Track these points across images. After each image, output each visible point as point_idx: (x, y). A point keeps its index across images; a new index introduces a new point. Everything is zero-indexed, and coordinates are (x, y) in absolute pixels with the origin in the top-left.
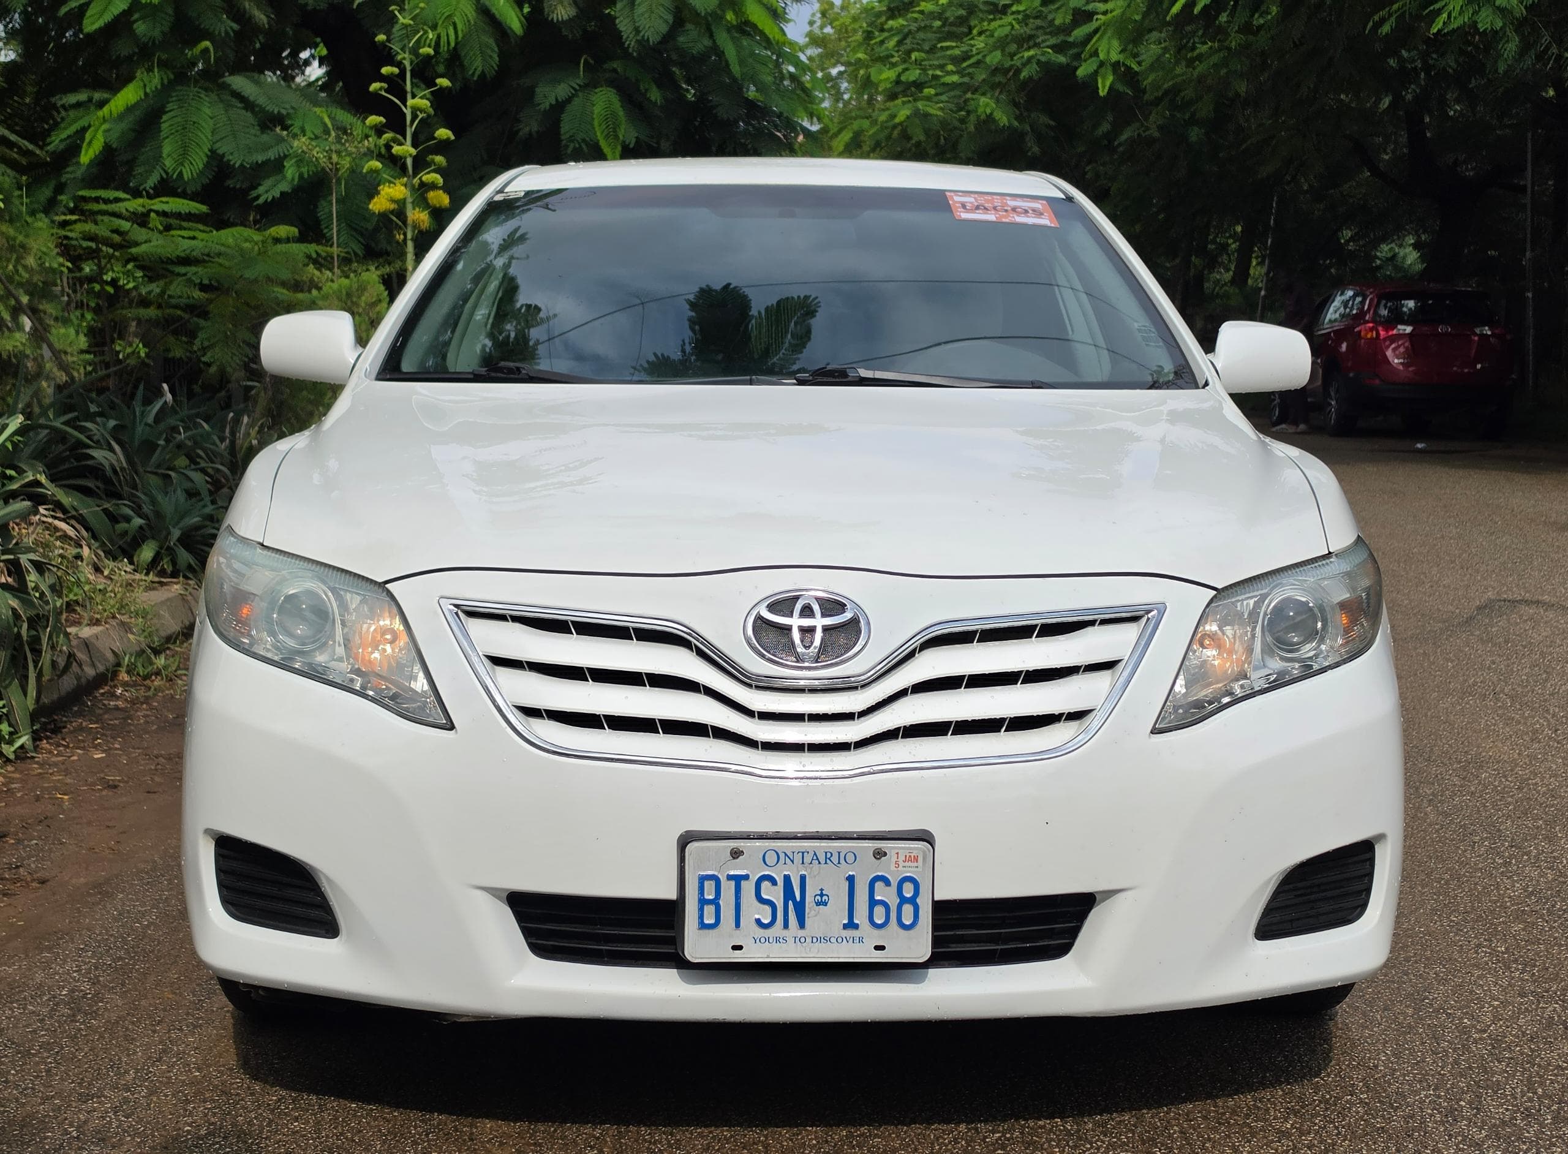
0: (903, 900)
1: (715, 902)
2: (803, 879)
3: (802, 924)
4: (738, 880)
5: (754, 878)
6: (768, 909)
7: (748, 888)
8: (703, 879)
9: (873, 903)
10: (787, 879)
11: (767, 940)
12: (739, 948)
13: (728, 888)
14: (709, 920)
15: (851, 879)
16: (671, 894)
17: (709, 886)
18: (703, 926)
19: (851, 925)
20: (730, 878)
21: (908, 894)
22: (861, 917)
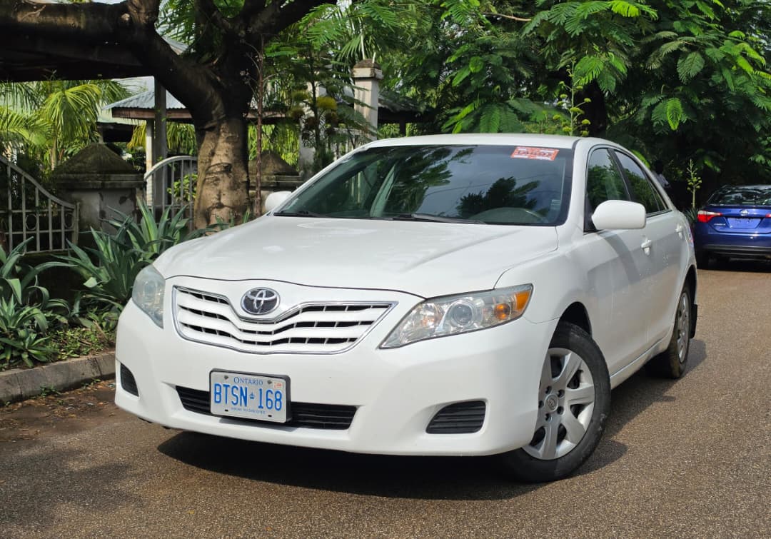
0: (277, 400)
1: (219, 394)
2: (246, 388)
3: (246, 405)
4: (227, 386)
5: (231, 387)
6: (235, 398)
7: (229, 389)
8: (216, 385)
9: (268, 400)
10: (241, 388)
11: (235, 409)
12: (227, 411)
13: (223, 389)
14: (218, 400)
15: (261, 390)
16: (208, 390)
17: (218, 387)
18: (216, 402)
19: (261, 407)
20: (224, 385)
21: (278, 397)
22: (264, 405)
